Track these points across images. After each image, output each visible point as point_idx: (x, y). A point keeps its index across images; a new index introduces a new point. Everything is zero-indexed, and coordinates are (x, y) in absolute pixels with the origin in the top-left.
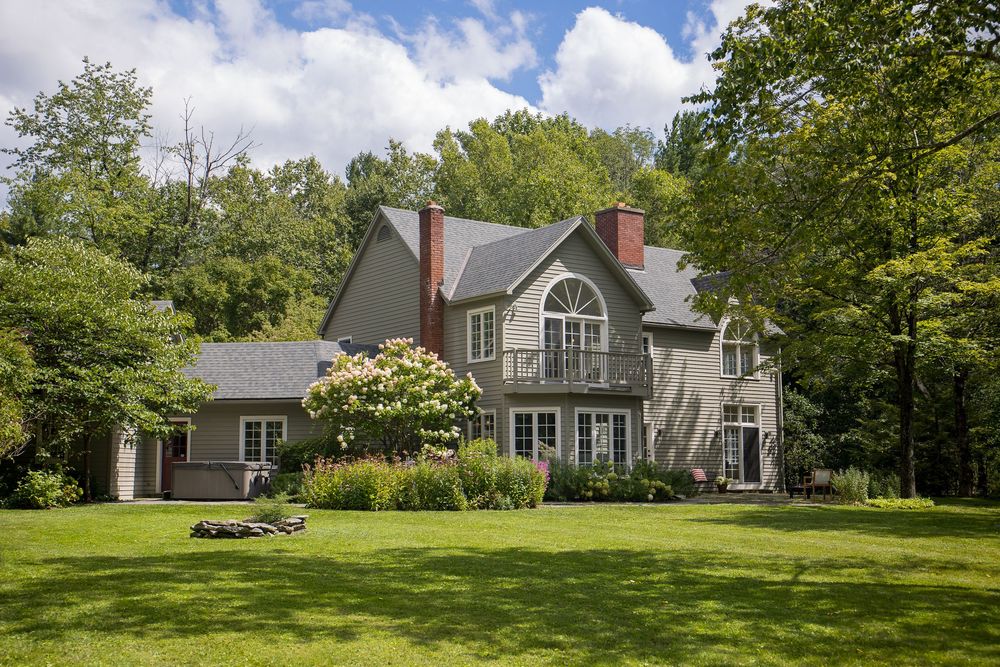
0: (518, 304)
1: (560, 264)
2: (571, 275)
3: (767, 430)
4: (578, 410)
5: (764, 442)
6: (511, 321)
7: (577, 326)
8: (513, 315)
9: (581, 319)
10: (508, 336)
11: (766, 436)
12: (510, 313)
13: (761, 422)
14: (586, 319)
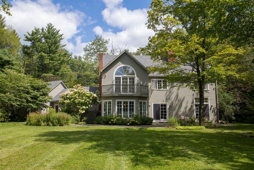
0: (107, 74)
1: (121, 63)
2: (124, 65)
3: (212, 105)
4: (117, 101)
5: (211, 108)
6: (104, 78)
7: (126, 79)
8: (105, 77)
9: (128, 76)
10: (103, 82)
11: (212, 106)
12: (104, 76)
13: (209, 102)
14: (129, 76)
